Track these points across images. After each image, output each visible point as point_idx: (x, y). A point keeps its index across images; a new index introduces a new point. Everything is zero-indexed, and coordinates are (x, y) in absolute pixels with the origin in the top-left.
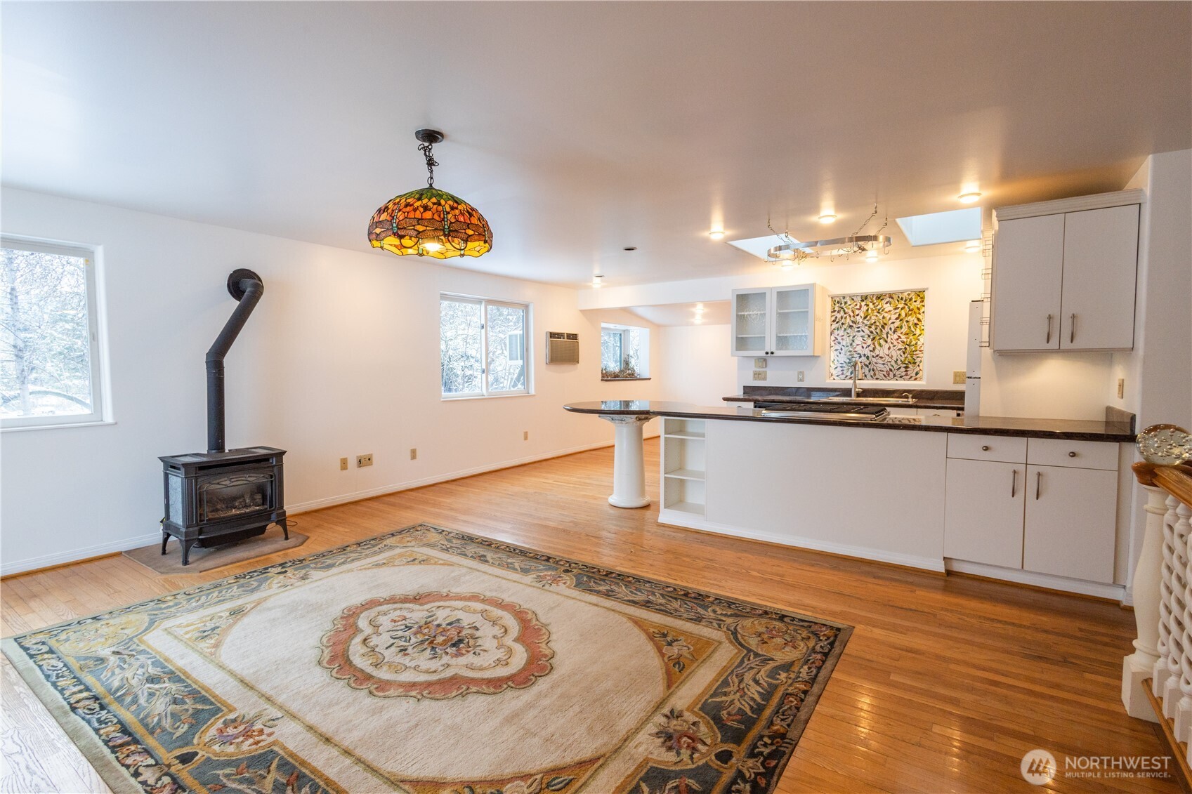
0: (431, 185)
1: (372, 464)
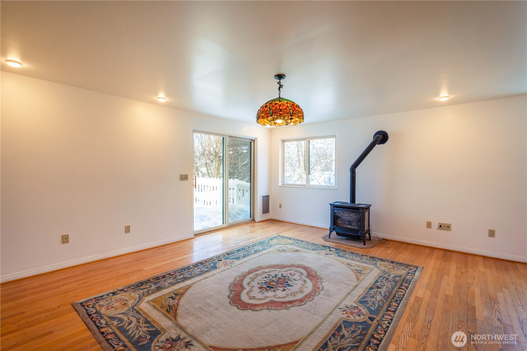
0: (280, 96)
1: (450, 230)
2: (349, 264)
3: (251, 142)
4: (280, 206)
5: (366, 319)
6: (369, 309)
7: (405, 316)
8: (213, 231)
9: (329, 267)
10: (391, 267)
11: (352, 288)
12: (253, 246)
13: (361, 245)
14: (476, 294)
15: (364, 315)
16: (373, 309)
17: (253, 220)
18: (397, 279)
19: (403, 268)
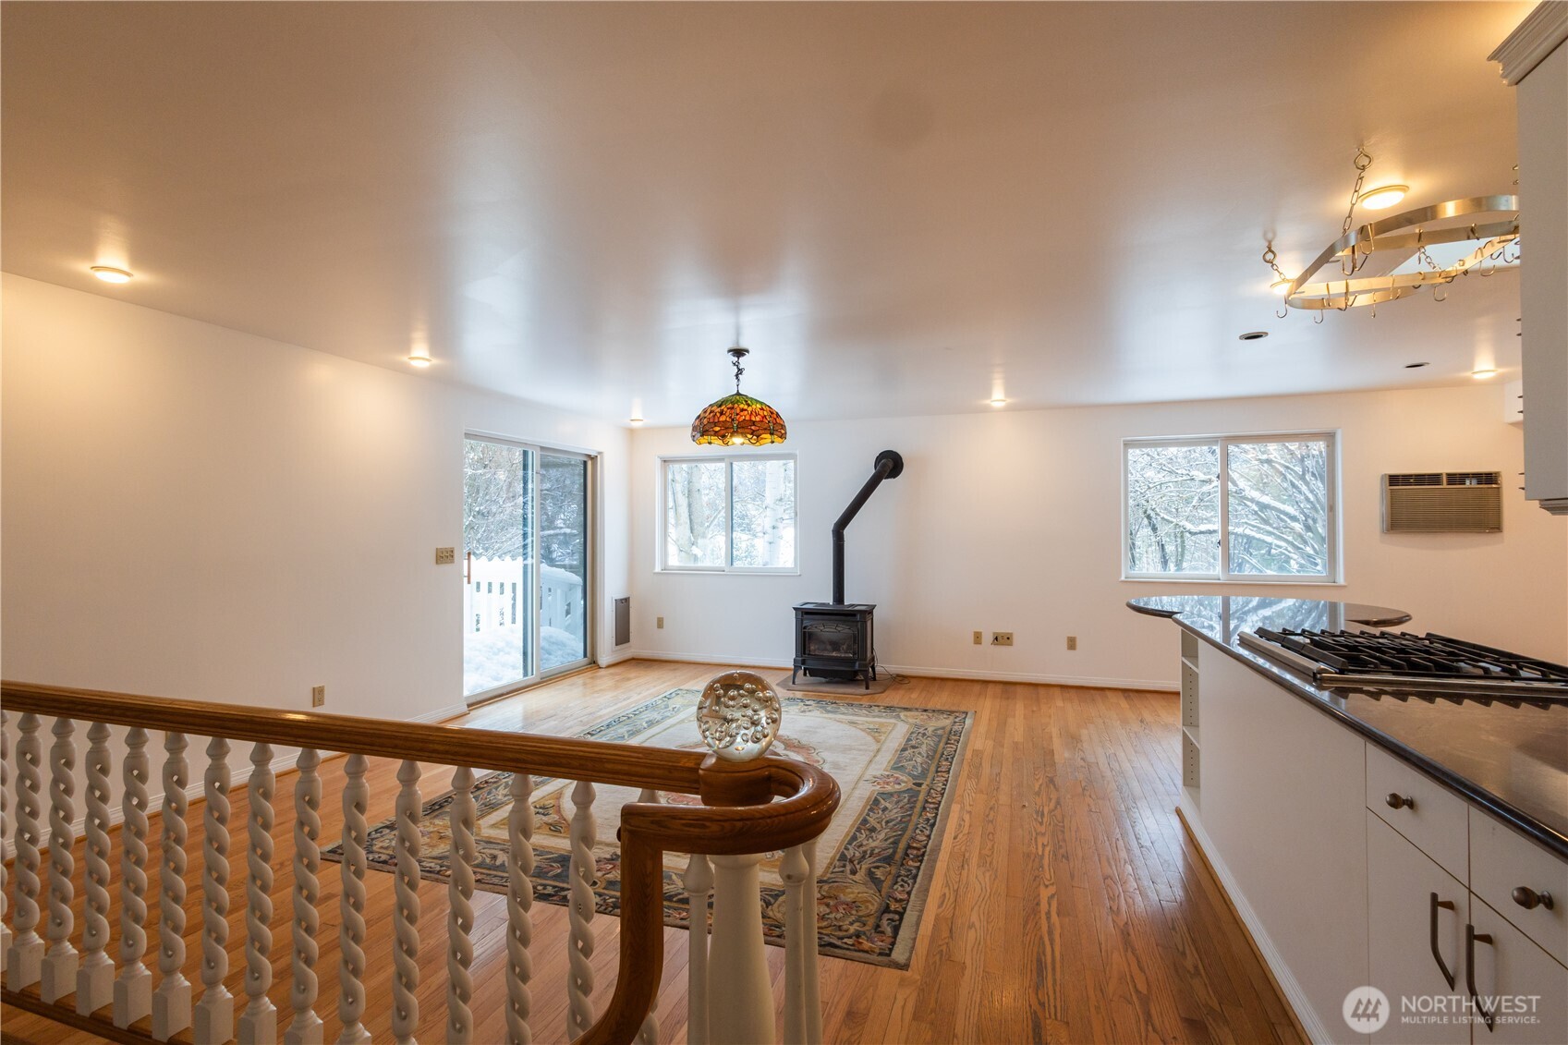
0: (738, 391)
1: (1011, 644)
2: (852, 723)
3: (585, 463)
4: (660, 623)
5: (910, 785)
6: (909, 774)
7: (964, 773)
8: (508, 693)
9: (818, 730)
10: (925, 717)
11: (872, 754)
12: (635, 715)
13: (863, 690)
14: (1054, 735)
15: (905, 782)
16: (915, 773)
17: (593, 663)
18: (939, 732)
19: (945, 716)
